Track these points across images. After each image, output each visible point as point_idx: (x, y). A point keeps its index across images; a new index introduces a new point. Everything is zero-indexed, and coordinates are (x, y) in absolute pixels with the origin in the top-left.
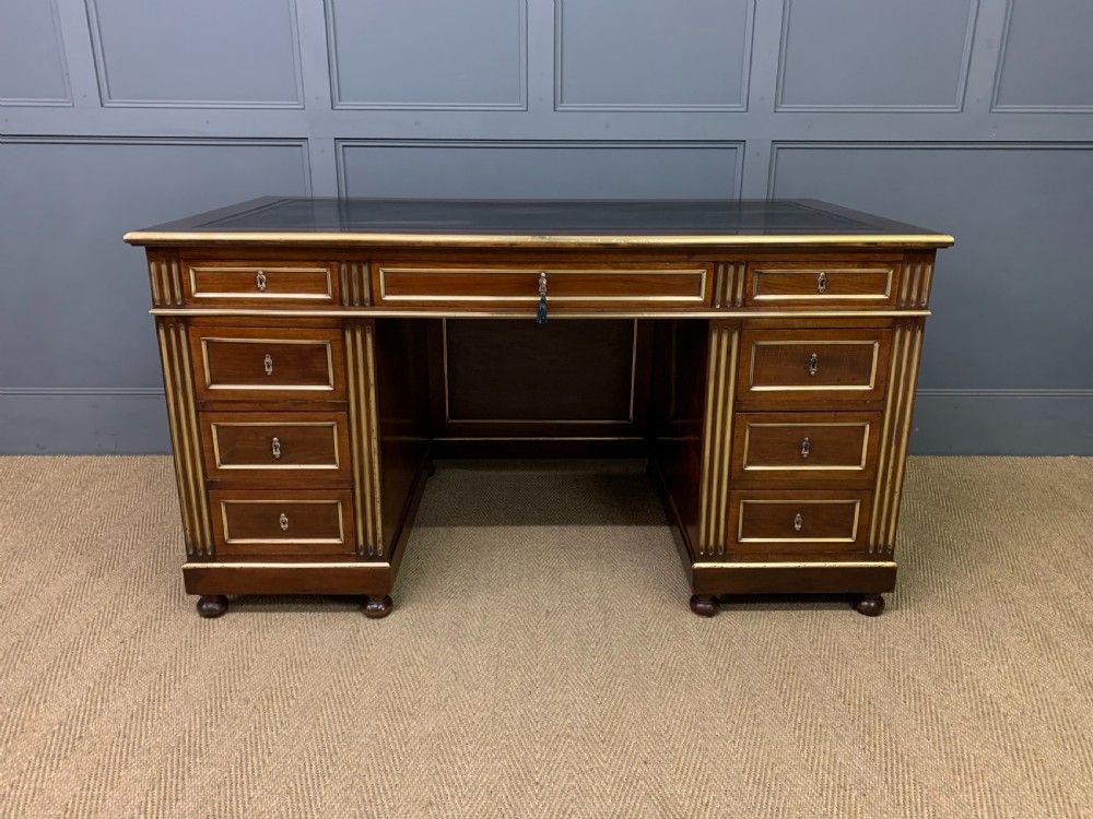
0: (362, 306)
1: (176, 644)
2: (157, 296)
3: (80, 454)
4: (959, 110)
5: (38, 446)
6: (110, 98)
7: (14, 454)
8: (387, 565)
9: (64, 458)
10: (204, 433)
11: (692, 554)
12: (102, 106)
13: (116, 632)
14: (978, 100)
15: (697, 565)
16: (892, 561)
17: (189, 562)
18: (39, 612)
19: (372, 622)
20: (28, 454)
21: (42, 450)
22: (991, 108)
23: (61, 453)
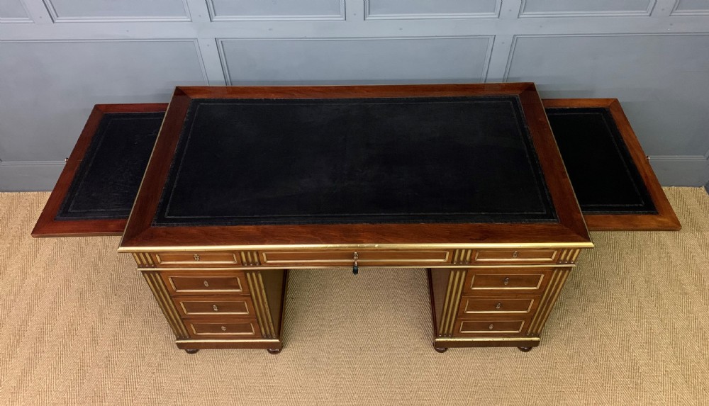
0: (255, 265)
2: (139, 263)
4: (648, 14)
6: (58, 16)
8: (278, 341)
10: (176, 305)
11: (436, 335)
12: (53, 21)
14: (663, 10)
15: (438, 340)
16: (538, 337)
17: (178, 339)
19: (274, 356)
22: (672, 12)
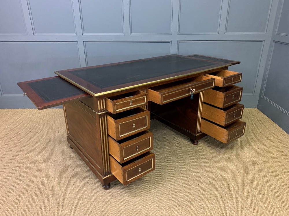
1: (54, 146)
3: (32, 108)
4: (218, 34)
5: (23, 107)
6: (35, 33)
7: (18, 108)
9: (29, 109)
12: (34, 35)
13: (42, 144)
14: (222, 32)
18: (27, 140)
20: (21, 108)
21: (24, 108)
22: (225, 33)
23: (28, 108)
